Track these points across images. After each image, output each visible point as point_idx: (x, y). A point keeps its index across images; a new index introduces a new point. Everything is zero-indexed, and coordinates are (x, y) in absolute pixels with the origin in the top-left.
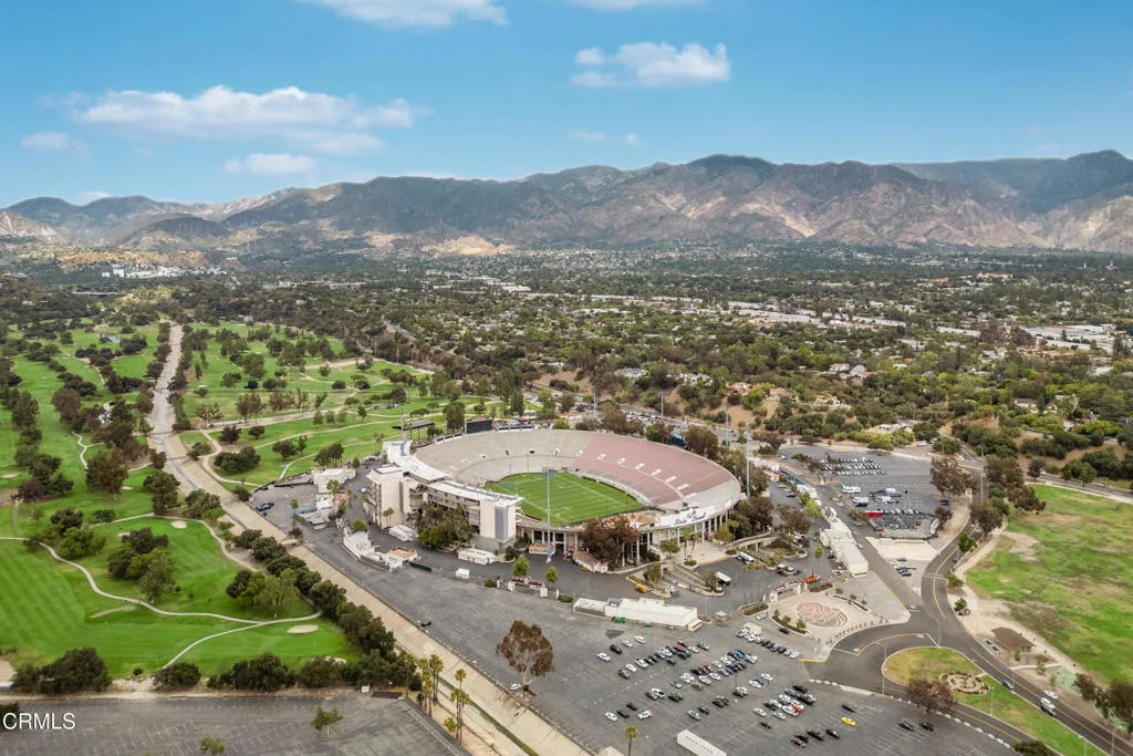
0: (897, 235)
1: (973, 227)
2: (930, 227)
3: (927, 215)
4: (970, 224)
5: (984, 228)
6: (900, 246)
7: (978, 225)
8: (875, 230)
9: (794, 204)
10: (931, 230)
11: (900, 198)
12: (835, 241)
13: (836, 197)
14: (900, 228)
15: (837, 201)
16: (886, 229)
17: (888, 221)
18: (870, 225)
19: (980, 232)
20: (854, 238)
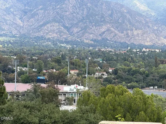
0: (83, 34)
1: (129, 32)
2: (103, 30)
3: (101, 22)
4: (127, 30)
5: (135, 33)
6: (86, 41)
7: (132, 30)
8: (68, 31)
9: (12, 10)
10: (104, 33)
11: (83, 10)
12: (42, 37)
13: (41, 7)
14: (85, 29)
15: (41, 9)
16: (75, 30)
17: (76, 25)
18: (65, 27)
19: (133, 35)
20: (55, 35)
